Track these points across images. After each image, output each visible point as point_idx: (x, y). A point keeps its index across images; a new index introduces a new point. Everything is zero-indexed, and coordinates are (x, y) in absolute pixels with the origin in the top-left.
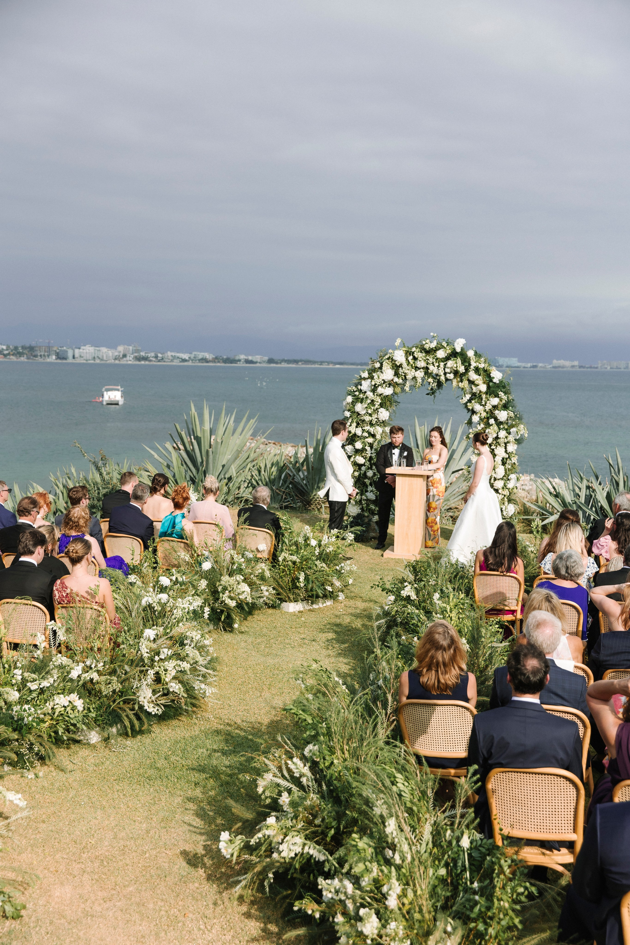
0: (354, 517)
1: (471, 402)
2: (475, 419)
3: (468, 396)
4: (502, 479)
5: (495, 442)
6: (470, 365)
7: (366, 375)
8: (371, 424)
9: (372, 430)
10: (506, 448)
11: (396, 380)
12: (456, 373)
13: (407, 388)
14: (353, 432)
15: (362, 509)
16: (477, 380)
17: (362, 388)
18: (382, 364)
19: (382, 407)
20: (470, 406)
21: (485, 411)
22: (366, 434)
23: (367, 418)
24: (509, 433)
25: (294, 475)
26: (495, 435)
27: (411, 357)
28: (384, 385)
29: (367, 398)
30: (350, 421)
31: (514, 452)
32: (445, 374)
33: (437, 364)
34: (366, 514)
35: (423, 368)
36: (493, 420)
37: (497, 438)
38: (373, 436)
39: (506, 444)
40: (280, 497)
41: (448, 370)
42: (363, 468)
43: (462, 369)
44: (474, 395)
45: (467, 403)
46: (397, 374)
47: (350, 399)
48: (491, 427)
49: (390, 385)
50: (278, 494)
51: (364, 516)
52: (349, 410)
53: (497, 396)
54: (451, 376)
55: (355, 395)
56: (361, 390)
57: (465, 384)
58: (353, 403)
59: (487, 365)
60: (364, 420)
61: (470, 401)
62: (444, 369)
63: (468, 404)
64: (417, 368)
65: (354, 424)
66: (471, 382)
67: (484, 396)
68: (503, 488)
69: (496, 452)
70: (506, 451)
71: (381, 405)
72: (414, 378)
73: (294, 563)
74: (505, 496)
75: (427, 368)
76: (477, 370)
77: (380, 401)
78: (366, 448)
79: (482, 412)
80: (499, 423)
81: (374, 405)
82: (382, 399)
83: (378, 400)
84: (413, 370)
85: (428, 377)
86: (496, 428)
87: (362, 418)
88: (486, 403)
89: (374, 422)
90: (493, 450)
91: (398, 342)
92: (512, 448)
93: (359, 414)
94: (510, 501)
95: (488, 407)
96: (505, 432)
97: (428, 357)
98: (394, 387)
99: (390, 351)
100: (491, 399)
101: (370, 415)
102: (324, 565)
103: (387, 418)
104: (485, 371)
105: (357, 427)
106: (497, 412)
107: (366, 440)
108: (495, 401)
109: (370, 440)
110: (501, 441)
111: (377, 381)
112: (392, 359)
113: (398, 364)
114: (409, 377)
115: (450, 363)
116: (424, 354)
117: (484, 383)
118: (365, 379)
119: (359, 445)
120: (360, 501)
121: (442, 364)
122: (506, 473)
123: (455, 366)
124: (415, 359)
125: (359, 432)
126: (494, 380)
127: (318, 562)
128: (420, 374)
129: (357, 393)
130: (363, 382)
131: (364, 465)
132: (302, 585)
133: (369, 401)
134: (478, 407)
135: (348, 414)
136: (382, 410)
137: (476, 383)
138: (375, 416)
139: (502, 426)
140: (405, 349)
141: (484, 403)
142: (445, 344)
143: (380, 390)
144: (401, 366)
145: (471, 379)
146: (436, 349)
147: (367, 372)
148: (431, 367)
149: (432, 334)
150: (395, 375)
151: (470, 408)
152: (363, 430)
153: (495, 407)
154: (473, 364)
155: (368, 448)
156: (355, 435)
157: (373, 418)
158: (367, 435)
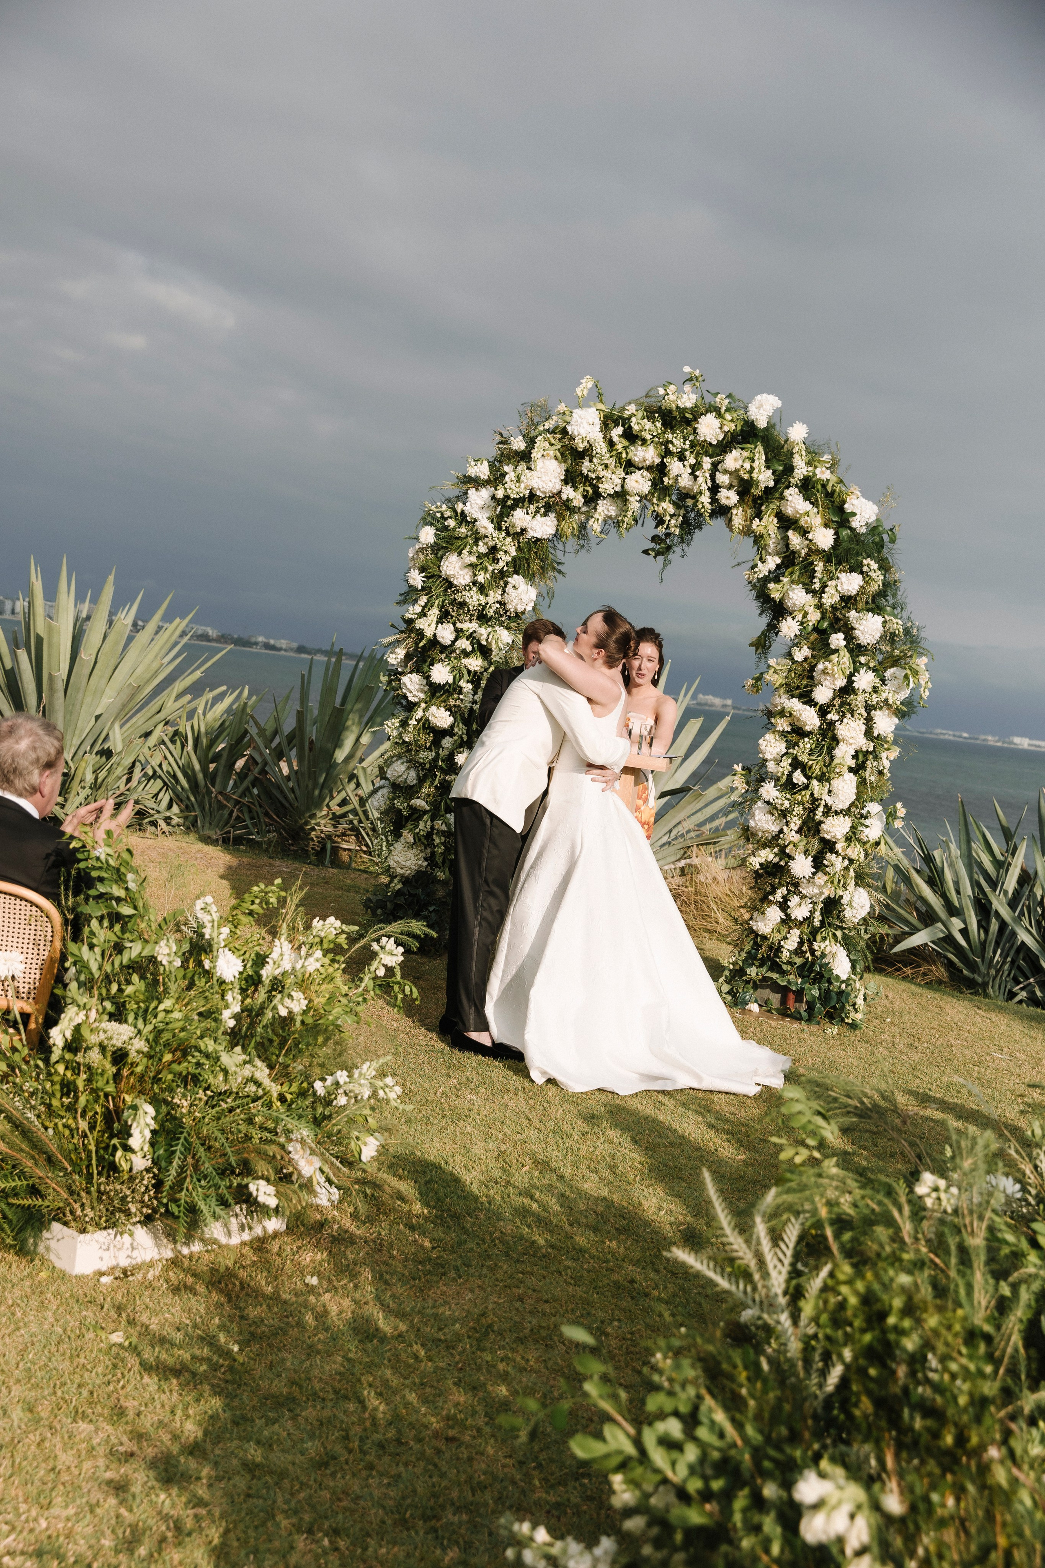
0: (405, 880)
1: (777, 580)
2: (789, 628)
3: (773, 562)
4: (847, 812)
5: (837, 702)
6: (790, 469)
7: (482, 471)
8: (483, 618)
9: (483, 632)
10: (869, 720)
11: (568, 492)
12: (744, 487)
13: (595, 526)
14: (429, 633)
15: (431, 859)
16: (807, 514)
17: (468, 509)
18: (531, 442)
19: (516, 572)
20: (775, 591)
21: (820, 606)
22: (464, 644)
23: (474, 599)
24: (883, 681)
25: (266, 763)
26: (841, 682)
27: (620, 430)
28: (532, 508)
29: (477, 538)
30: (423, 600)
31: (890, 738)
32: (715, 489)
33: (692, 461)
34: (441, 875)
35: (649, 468)
36: (841, 636)
37: (848, 689)
38: (484, 651)
39: (869, 708)
40: (226, 813)
41: (723, 479)
42: (447, 742)
43: (765, 478)
44: (789, 559)
45: (765, 580)
46: (571, 478)
47: (428, 535)
48: (834, 657)
49: (548, 508)
50: (221, 807)
51: (435, 881)
52: (422, 569)
53: (857, 568)
54: (729, 497)
55: (446, 528)
56: (462, 518)
57: (768, 524)
58: (439, 550)
59: (833, 479)
60: (463, 604)
61: (775, 576)
62: (713, 477)
63: (771, 586)
64: (630, 466)
65: (434, 613)
66: (787, 523)
67: (819, 567)
68: (848, 839)
69: (841, 730)
70: (868, 733)
71: (518, 566)
72: (621, 496)
73: (120, 1057)
74: (851, 861)
75: (660, 470)
76: (807, 486)
77: (514, 553)
78: (462, 684)
79: (811, 610)
80: (856, 649)
81: (496, 561)
82: (519, 549)
83: (510, 550)
84: (621, 472)
85: (660, 500)
86: (845, 658)
87: (459, 597)
88: (824, 586)
89: (491, 612)
90: (831, 724)
91: (586, 384)
92: (885, 724)
93: (451, 585)
94: (860, 879)
95: (830, 598)
96: (871, 675)
97: (670, 436)
98: (560, 518)
99: (562, 407)
100: (843, 576)
101: (482, 589)
102: (262, 1072)
103: (529, 608)
104: (830, 495)
105: (440, 621)
106: (853, 614)
107: (465, 661)
108: (850, 583)
109: (475, 663)
110: (858, 701)
111: (513, 488)
112: (564, 431)
113: (581, 446)
114: (607, 487)
115: (733, 460)
116: (659, 425)
117: (826, 526)
118: (477, 483)
119: (441, 673)
120: (429, 836)
121: (707, 462)
122: (859, 795)
123: (747, 466)
124: (631, 437)
125: (446, 634)
126: (856, 523)
127: (233, 1059)
128: (640, 483)
129: (451, 523)
130: (472, 492)
131: (448, 732)
132: (140, 1163)
133: (482, 549)
134: (798, 597)
135: (417, 579)
136: (516, 580)
137: (802, 522)
138: (494, 596)
139: (863, 659)
140: (602, 407)
141: (817, 586)
142: (722, 401)
143: (519, 518)
144: (587, 453)
145: (789, 511)
146: (696, 414)
147: (486, 464)
148: (675, 467)
149: (687, 369)
150: (566, 482)
151: (776, 596)
152: (459, 633)
153: (848, 601)
154: (801, 469)
155: (467, 687)
156: (434, 642)
157: (491, 600)
158: (469, 649)
